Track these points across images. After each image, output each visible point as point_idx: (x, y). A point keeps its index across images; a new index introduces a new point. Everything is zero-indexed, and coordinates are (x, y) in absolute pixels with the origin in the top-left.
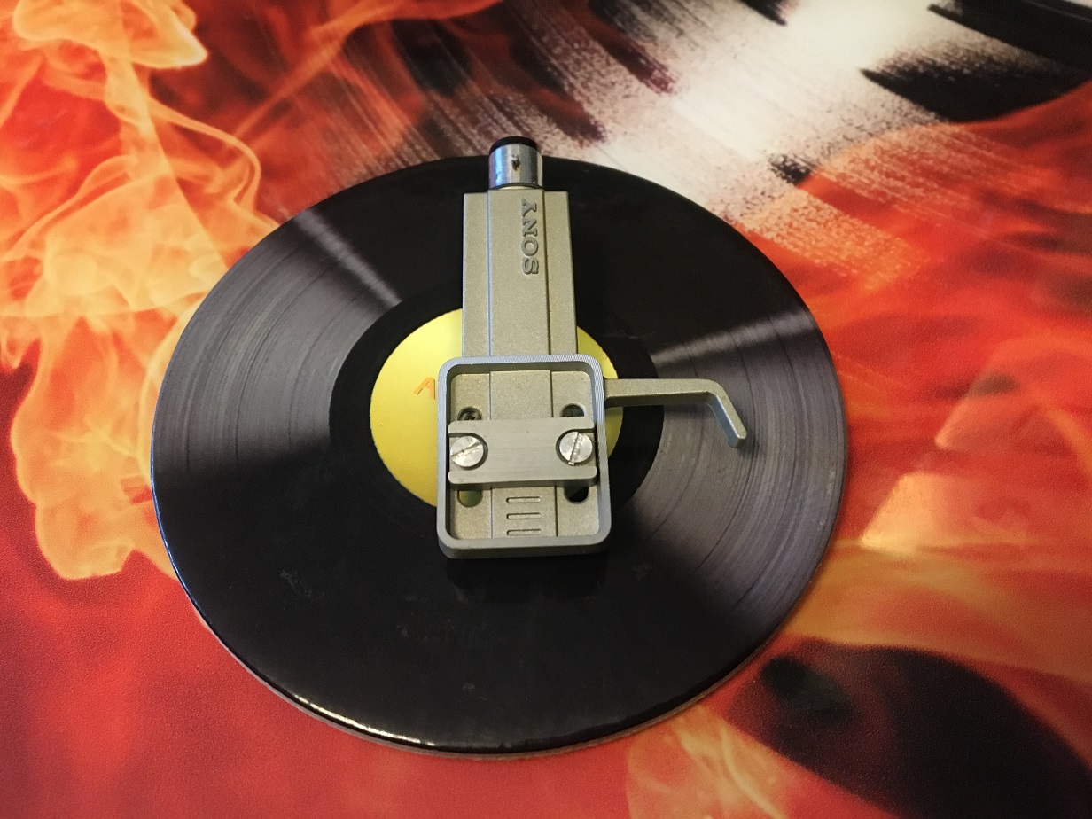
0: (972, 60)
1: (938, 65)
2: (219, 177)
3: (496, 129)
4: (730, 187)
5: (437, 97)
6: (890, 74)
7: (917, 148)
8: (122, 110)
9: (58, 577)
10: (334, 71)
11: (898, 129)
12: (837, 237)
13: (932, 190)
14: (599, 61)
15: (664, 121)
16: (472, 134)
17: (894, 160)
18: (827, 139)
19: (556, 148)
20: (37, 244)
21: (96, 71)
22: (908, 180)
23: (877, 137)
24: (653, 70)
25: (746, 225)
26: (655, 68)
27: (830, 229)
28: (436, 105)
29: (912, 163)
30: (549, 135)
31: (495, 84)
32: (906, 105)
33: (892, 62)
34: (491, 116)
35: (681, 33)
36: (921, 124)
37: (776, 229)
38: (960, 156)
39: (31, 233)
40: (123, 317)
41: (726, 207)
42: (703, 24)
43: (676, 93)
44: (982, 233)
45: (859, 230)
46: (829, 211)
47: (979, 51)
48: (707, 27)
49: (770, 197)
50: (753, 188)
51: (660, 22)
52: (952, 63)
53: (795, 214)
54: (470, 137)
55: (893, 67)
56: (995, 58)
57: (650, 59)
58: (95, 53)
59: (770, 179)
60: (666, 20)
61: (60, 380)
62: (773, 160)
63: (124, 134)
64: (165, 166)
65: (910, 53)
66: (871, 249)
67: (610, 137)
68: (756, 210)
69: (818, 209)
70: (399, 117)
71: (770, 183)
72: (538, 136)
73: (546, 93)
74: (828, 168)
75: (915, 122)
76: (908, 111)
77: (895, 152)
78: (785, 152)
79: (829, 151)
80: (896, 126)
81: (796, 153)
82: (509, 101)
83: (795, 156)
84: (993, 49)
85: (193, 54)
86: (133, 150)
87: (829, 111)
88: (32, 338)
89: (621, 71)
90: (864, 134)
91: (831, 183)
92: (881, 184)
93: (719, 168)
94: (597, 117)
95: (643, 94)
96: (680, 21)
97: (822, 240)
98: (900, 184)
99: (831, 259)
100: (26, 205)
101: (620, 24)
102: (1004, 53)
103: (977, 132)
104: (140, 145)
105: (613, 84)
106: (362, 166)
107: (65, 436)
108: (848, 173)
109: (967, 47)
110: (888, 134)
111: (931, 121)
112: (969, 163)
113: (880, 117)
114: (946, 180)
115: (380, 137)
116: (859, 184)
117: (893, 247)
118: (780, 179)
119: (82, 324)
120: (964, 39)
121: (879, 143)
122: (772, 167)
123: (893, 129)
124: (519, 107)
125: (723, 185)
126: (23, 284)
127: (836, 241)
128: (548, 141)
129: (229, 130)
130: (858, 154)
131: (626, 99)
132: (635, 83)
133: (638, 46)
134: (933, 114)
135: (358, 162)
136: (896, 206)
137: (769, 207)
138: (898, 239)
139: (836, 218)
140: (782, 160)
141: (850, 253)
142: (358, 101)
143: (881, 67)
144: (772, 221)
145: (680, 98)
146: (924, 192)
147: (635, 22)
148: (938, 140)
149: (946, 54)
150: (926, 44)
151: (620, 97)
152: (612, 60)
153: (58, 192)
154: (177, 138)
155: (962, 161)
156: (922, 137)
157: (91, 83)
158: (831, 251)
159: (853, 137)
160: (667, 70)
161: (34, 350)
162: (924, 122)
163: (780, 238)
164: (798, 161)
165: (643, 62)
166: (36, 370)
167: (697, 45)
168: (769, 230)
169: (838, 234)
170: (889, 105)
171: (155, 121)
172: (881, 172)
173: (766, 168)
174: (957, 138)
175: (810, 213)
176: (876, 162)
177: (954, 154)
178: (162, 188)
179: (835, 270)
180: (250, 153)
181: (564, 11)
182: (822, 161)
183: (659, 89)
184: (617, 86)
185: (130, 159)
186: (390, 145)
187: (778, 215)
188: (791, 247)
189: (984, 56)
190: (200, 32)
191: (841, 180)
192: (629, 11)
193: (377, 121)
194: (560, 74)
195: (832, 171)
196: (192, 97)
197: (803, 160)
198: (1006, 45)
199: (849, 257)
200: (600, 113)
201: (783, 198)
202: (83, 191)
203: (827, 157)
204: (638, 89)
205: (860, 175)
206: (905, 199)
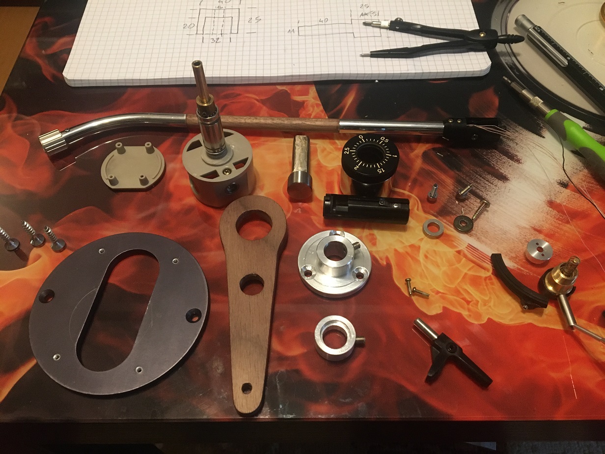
3: (478, 181)
5: (457, 172)
9: (428, 315)
12: (581, 202)
14: (498, 156)
15: (523, 173)
17: (589, 178)
19: (498, 185)
22: (595, 184)
23: (582, 171)
25: (557, 202)
26: (514, 156)
27: (579, 200)
28: (458, 175)
29: (594, 178)
31: (472, 166)
34: (475, 177)
35: (517, 144)
37: (565, 202)
40: (405, 247)
41: (550, 197)
43: (523, 164)
46: (577, 195)
48: (524, 141)
49: (560, 192)
50: (555, 190)
51: (509, 141)
53: (569, 197)
57: (512, 153)
59: (559, 187)
61: (399, 265)
62: (557, 182)
67: (510, 179)
68: (558, 197)
69: (574, 195)
70: (450, 180)
72: (490, 181)
73: (487, 167)
76: (588, 162)
78: (559, 179)
80: (586, 167)
81: (563, 179)
82: (478, 171)
87: (567, 165)
89: (505, 158)
90: (578, 171)
91: (575, 187)
92: (588, 185)
94: (505, 174)
95: (514, 165)
96: (515, 140)
97: (578, 204)
110: (585, 170)
113: (581, 165)
116: (582, 186)
118: (561, 187)
119: (396, 250)
122: (558, 184)
124: (482, 172)
126: (374, 241)
129: (404, 190)
130: (579, 177)
131: (510, 167)
132: (511, 161)
133: (507, 149)
136: (594, 192)
137: (561, 195)
138: (598, 201)
139: (580, 197)
140: (559, 181)
142: (436, 176)
144: (564, 200)
145: (525, 165)
146: (599, 187)
151: (508, 166)
152: (502, 155)
158: (582, 207)
159: (575, 172)
160: (518, 156)
161: (387, 258)
163: (567, 204)
164: (564, 181)
165: (510, 154)
166: (391, 264)
167: (523, 147)
170: (582, 161)
172: (587, 182)
173: (556, 184)
175: (572, 196)
176: (584, 179)
180: (413, 195)
183: (518, 163)
184: (506, 163)
187: (564, 198)
193: (444, 182)
194: (489, 161)
200: (505, 172)
201: (564, 193)
204: (512, 163)
205: (581, 184)
206: (596, 189)
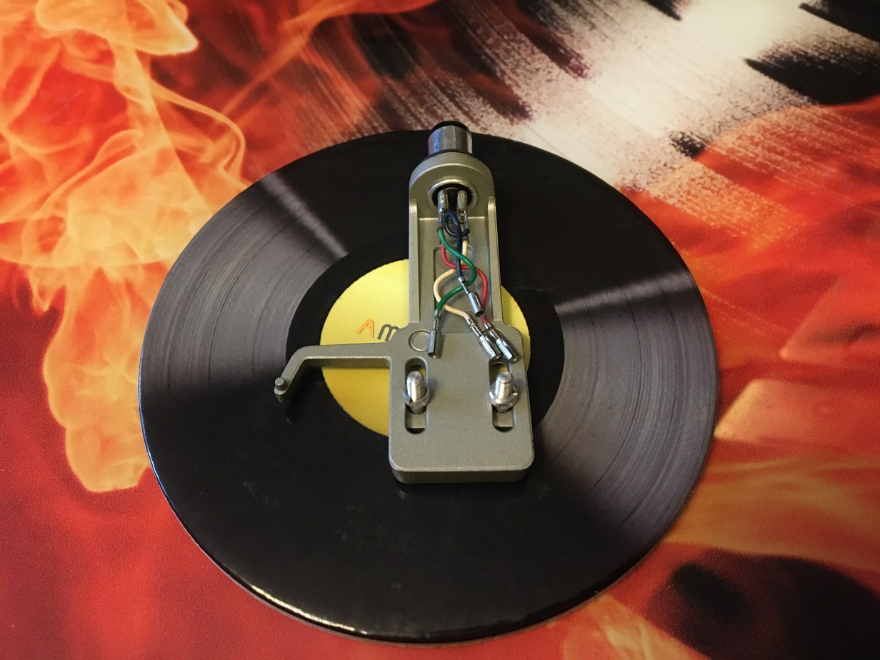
0: (837, 52)
1: (809, 55)
2: (211, 149)
3: (440, 109)
4: (637, 160)
5: (390, 81)
6: (769, 64)
7: (793, 127)
8: (128, 90)
9: (85, 490)
10: (303, 57)
11: (777, 110)
12: (728, 203)
13: (808, 163)
14: (525, 50)
15: (581, 102)
16: (421, 113)
17: (774, 137)
18: (718, 119)
19: (491, 125)
20: (60, 205)
21: (106, 57)
22: (787, 155)
23: (760, 117)
24: (570, 58)
25: (652, 192)
26: (572, 56)
27: (723, 197)
28: (391, 89)
29: (790, 140)
30: (484, 114)
31: (439, 70)
32: (784, 90)
33: (771, 53)
34: (436, 98)
35: (593, 27)
36: (796, 106)
37: (677, 196)
38: (829, 134)
39: (56, 195)
40: (134, 268)
41: (635, 177)
42: (612, 19)
43: (590, 78)
44: (849, 201)
45: (746, 197)
46: (721, 180)
47: (843, 44)
48: (615, 22)
49: (671, 168)
50: (657, 160)
51: (575, 17)
52: (821, 54)
53: (693, 183)
54: (419, 116)
55: (771, 57)
56: (857, 50)
57: (568, 49)
58: (105, 41)
59: (671, 153)
60: (581, 15)
61: (83, 321)
62: (673, 137)
63: (131, 111)
64: (164, 139)
65: (785, 45)
66: (757, 214)
67: (535, 116)
68: (660, 179)
69: (712, 179)
70: (359, 98)
71: (671, 156)
72: (475, 114)
73: (481, 78)
74: (719, 144)
75: (791, 104)
76: (785, 95)
77: (775, 131)
78: (683, 130)
79: (720, 129)
80: (775, 108)
81: (692, 130)
82: (451, 85)
83: (692, 133)
84: (855, 42)
85: (187, 43)
86: (138, 124)
87: (719, 95)
88: (58, 286)
89: (544, 59)
90: (749, 114)
91: (723, 157)
92: (764, 157)
93: (628, 143)
94: (525, 99)
95: (563, 79)
96: (592, 16)
97: (716, 206)
98: (780, 158)
99: (724, 222)
100: (50, 170)
101: (542, 19)
102: (863, 46)
103: (843, 114)
104: (144, 120)
105: (537, 70)
106: (329, 140)
107: (89, 370)
108: (737, 148)
109: (833, 40)
110: (769, 115)
111: (804, 104)
112: (837, 140)
113: (762, 100)
114: (819, 154)
115: (344, 116)
116: (745, 158)
117: (776, 212)
118: (679, 152)
119: (100, 274)
120: (830, 34)
121: (762, 123)
122: (672, 142)
123: (773, 110)
124: (459, 90)
125: (632, 158)
126: (50, 239)
127: (728, 207)
128: (484, 119)
129: (218, 109)
130: (744, 132)
131: (549, 83)
132: (556, 70)
133: (558, 38)
134: (806, 98)
135: (326, 137)
136: (777, 177)
137: (671, 177)
138: (780, 205)
139: (727, 186)
140: (680, 136)
141: (739, 217)
142: (325, 84)
143: (762, 57)
144: (674, 189)
145: (594, 83)
146: (800, 165)
147: (554, 17)
148: (810, 120)
149: (815, 46)
150: (799, 37)
151: (543, 81)
152: (536, 50)
153: (77, 161)
154: (175, 115)
155: (832, 138)
156: (797, 117)
157: (102, 67)
158: (724, 216)
159: (739, 117)
160: (582, 59)
161: (61, 295)
162: (798, 105)
163: (680, 203)
164: (694, 137)
165: (562, 51)
166: (63, 312)
167: (607, 37)
168: (671, 196)
169: (729, 200)
170: (769, 89)
171: (156, 100)
172: (763, 147)
173: (667, 143)
174: (827, 119)
175: (705, 182)
176: (759, 138)
177: (824, 132)
178: (163, 158)
179: (728, 232)
180: (235, 128)
181: (495, 8)
182: (716, 138)
183: (576, 75)
184: (541, 72)
185: (136, 133)
186: (352, 122)
187: (678, 183)
188: (690, 211)
189: (847, 48)
190: (192, 24)
191: (730, 154)
192: (550, 7)
193: (340, 100)
194: (493, 61)
195: (723, 146)
196: (186, 80)
197: (698, 137)
198: (865, 39)
199: (739, 220)
200: (527, 95)
201: (682, 169)
202: (98, 160)
203: (719, 134)
204: (559, 74)
205: (747, 150)
206: (784, 171)
